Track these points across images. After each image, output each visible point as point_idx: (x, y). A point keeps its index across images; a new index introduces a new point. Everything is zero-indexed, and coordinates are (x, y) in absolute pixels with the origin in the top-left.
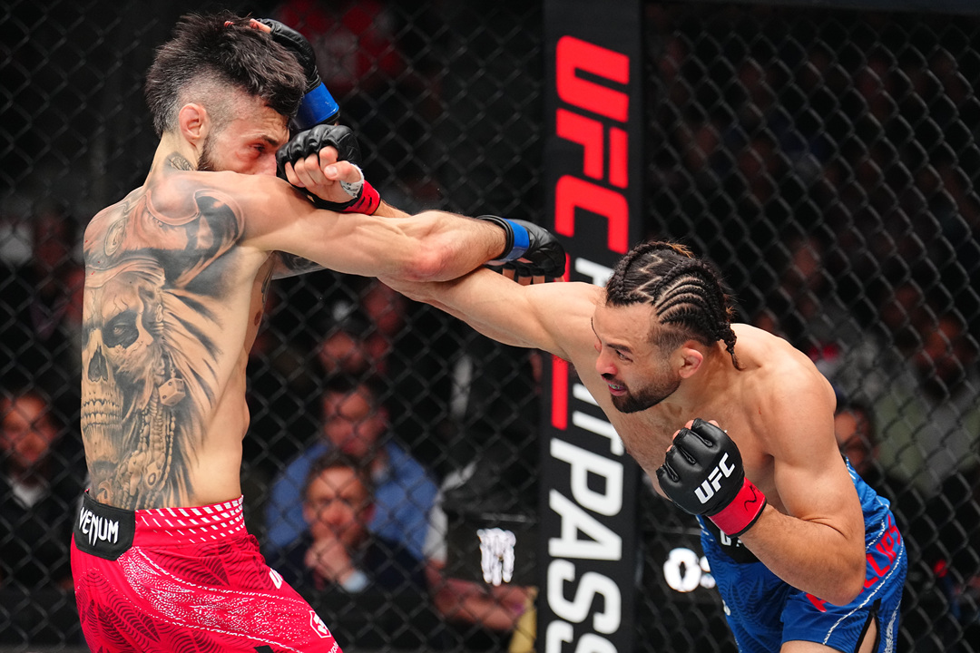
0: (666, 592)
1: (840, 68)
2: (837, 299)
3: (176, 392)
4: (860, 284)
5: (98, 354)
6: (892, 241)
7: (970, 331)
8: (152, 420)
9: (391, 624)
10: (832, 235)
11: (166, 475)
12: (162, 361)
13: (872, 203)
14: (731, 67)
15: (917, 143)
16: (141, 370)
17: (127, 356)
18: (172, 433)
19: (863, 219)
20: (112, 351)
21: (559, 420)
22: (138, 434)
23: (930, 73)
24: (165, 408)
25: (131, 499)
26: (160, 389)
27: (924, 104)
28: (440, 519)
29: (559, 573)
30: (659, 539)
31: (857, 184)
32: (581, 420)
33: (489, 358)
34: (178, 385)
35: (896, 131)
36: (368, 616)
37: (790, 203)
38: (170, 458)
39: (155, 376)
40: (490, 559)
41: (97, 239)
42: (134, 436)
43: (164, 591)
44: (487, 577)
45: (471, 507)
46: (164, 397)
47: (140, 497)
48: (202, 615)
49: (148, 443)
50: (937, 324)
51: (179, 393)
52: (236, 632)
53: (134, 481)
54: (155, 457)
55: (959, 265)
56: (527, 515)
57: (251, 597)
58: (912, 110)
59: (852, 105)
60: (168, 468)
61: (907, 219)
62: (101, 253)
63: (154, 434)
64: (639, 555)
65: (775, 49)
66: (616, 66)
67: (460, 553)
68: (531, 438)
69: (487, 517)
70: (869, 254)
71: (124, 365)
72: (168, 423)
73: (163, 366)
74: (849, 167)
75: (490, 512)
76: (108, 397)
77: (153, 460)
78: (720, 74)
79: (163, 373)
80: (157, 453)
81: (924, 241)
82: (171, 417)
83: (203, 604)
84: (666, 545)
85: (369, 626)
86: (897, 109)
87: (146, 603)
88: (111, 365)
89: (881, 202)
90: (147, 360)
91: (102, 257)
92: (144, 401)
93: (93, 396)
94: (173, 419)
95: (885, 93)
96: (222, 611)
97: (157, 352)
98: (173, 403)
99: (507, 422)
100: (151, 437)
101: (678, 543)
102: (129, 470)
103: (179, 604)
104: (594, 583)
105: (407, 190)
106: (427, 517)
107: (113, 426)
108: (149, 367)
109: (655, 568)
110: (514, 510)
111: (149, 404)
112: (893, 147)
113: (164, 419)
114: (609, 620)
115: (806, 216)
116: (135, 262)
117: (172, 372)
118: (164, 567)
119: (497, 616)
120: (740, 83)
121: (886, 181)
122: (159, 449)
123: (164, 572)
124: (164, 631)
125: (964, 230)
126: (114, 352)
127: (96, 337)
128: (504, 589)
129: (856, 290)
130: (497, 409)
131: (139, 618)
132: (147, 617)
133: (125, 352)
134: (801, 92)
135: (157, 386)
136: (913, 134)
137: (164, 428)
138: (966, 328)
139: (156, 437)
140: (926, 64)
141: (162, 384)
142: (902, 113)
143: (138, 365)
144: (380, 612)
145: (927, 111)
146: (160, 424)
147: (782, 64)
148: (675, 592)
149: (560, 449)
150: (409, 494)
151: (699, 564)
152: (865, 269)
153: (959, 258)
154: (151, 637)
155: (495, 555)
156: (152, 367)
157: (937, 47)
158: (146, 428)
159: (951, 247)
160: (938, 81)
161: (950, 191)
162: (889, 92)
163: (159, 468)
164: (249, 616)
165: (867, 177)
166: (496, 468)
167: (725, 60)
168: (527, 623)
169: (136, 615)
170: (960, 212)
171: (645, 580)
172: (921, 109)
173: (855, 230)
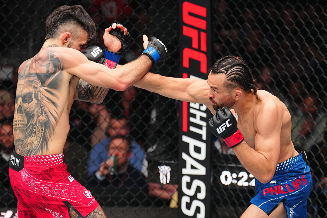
0: (221, 185)
1: (276, 11)
2: (276, 87)
3: (45, 118)
4: (283, 82)
5: (20, 105)
6: (293, 68)
7: (319, 97)
8: (37, 127)
9: (130, 198)
10: (274, 66)
11: (40, 144)
12: (40, 109)
13: (287, 55)
14: (240, 11)
15: (301, 35)
16: (34, 111)
17: (29, 106)
18: (43, 132)
19: (284, 61)
20: (24, 104)
21: (185, 129)
22: (32, 131)
23: (305, 12)
24: (41, 123)
25: (27, 152)
26: (39, 117)
27: (303, 23)
28: (146, 163)
29: (185, 180)
30: (218, 168)
31: (282, 49)
32: (192, 129)
33: (161, 109)
34: (45, 116)
35: (295, 32)
36: (122, 196)
37: (260, 56)
38: (41, 139)
39: (38, 113)
40: (162, 176)
41: (22, 69)
42: (31, 132)
43: (32, 182)
44: (161, 182)
45: (156, 158)
46: (41, 120)
47: (30, 151)
48: (44, 190)
49: (35, 134)
50: (309, 95)
51: (46, 119)
52: (56, 196)
53: (29, 146)
54: (37, 139)
55: (315, 75)
56: (174, 161)
57: (61, 185)
58: (299, 25)
59: (280, 23)
60: (41, 142)
61: (298, 61)
62: (23, 74)
63: (37, 131)
64: (212, 173)
65: (254, 5)
66: (202, 11)
67: (152, 174)
68: (176, 135)
69: (161, 162)
70: (286, 72)
71: (28, 109)
72: (42, 128)
73: (41, 110)
74: (279, 44)
75: (162, 160)
76: (22, 119)
77: (36, 140)
78: (236, 13)
79: (40, 112)
80: (38, 137)
81: (304, 68)
82: (43, 126)
83: (45, 186)
84: (221, 170)
85: (122, 199)
86: (295, 24)
87: (27, 186)
88: (24, 109)
89: (290, 55)
90: (35, 108)
91: (23, 75)
92: (34, 121)
93: (18, 119)
94: (44, 127)
95: (291, 19)
96: (51, 189)
97: (38, 106)
98: (44, 122)
99: (167, 130)
100: (36, 132)
101: (224, 169)
102: (28, 142)
103: (37, 187)
104: (197, 183)
105: (133, 54)
106: (142, 162)
107: (23, 128)
108: (36, 110)
109: (217, 178)
110: (170, 159)
111: (36, 122)
112: (293, 37)
113: (41, 127)
114: (202, 195)
115: (265, 60)
116: (32, 77)
117: (43, 112)
118: (31, 175)
119: (165, 195)
120: (243, 16)
121: (291, 48)
122: (39, 136)
123: (32, 176)
124: (33, 195)
125: (317, 64)
126: (25, 105)
127: (20, 100)
128: (167, 185)
129: (282, 84)
130: (164, 126)
131: (25, 191)
132: (27, 191)
133: (28, 105)
134: (263, 19)
135: (39, 116)
136: (309, 33)
137: (41, 130)
138: (318, 96)
139: (38, 132)
140: (304, 9)
141: (40, 116)
142: (296, 26)
143: (33, 110)
144: (126, 194)
145: (304, 25)
146: (39, 128)
147: (257, 10)
148: (224, 185)
149: (185, 139)
150: (135, 154)
151: (232, 176)
152: (285, 78)
153: (315, 73)
154: (29, 197)
155: (164, 174)
156: (37, 110)
157: (307, 4)
158: (35, 130)
159: (313, 70)
160: (308, 15)
161: (312, 51)
162: (292, 19)
163: (38, 142)
164: (60, 191)
165: (285, 47)
166: (164, 145)
167: (238, 9)
168: (175, 197)
169: (24, 190)
170: (316, 58)
171: (214, 182)
172: (302, 24)
173: (281, 64)
